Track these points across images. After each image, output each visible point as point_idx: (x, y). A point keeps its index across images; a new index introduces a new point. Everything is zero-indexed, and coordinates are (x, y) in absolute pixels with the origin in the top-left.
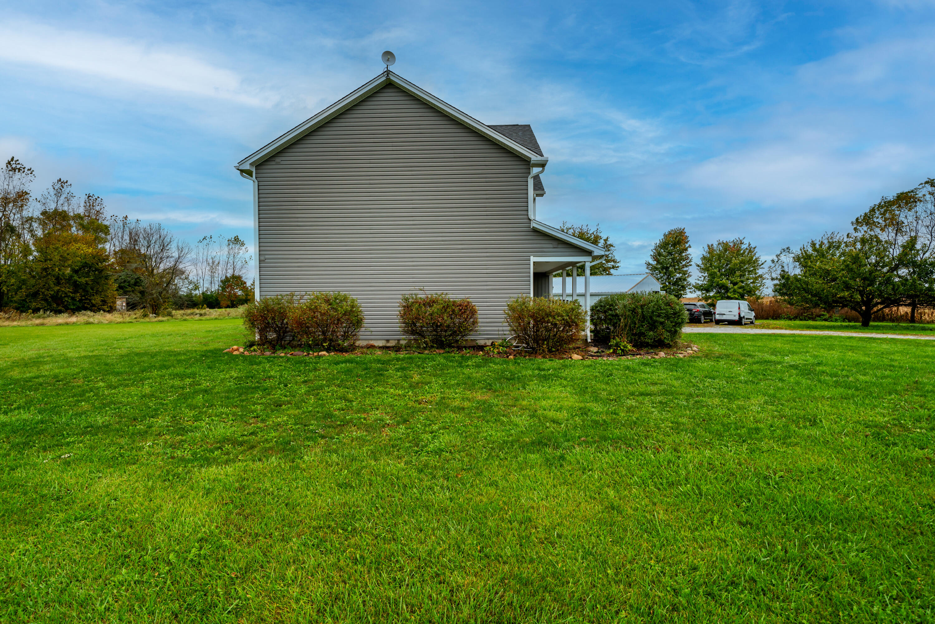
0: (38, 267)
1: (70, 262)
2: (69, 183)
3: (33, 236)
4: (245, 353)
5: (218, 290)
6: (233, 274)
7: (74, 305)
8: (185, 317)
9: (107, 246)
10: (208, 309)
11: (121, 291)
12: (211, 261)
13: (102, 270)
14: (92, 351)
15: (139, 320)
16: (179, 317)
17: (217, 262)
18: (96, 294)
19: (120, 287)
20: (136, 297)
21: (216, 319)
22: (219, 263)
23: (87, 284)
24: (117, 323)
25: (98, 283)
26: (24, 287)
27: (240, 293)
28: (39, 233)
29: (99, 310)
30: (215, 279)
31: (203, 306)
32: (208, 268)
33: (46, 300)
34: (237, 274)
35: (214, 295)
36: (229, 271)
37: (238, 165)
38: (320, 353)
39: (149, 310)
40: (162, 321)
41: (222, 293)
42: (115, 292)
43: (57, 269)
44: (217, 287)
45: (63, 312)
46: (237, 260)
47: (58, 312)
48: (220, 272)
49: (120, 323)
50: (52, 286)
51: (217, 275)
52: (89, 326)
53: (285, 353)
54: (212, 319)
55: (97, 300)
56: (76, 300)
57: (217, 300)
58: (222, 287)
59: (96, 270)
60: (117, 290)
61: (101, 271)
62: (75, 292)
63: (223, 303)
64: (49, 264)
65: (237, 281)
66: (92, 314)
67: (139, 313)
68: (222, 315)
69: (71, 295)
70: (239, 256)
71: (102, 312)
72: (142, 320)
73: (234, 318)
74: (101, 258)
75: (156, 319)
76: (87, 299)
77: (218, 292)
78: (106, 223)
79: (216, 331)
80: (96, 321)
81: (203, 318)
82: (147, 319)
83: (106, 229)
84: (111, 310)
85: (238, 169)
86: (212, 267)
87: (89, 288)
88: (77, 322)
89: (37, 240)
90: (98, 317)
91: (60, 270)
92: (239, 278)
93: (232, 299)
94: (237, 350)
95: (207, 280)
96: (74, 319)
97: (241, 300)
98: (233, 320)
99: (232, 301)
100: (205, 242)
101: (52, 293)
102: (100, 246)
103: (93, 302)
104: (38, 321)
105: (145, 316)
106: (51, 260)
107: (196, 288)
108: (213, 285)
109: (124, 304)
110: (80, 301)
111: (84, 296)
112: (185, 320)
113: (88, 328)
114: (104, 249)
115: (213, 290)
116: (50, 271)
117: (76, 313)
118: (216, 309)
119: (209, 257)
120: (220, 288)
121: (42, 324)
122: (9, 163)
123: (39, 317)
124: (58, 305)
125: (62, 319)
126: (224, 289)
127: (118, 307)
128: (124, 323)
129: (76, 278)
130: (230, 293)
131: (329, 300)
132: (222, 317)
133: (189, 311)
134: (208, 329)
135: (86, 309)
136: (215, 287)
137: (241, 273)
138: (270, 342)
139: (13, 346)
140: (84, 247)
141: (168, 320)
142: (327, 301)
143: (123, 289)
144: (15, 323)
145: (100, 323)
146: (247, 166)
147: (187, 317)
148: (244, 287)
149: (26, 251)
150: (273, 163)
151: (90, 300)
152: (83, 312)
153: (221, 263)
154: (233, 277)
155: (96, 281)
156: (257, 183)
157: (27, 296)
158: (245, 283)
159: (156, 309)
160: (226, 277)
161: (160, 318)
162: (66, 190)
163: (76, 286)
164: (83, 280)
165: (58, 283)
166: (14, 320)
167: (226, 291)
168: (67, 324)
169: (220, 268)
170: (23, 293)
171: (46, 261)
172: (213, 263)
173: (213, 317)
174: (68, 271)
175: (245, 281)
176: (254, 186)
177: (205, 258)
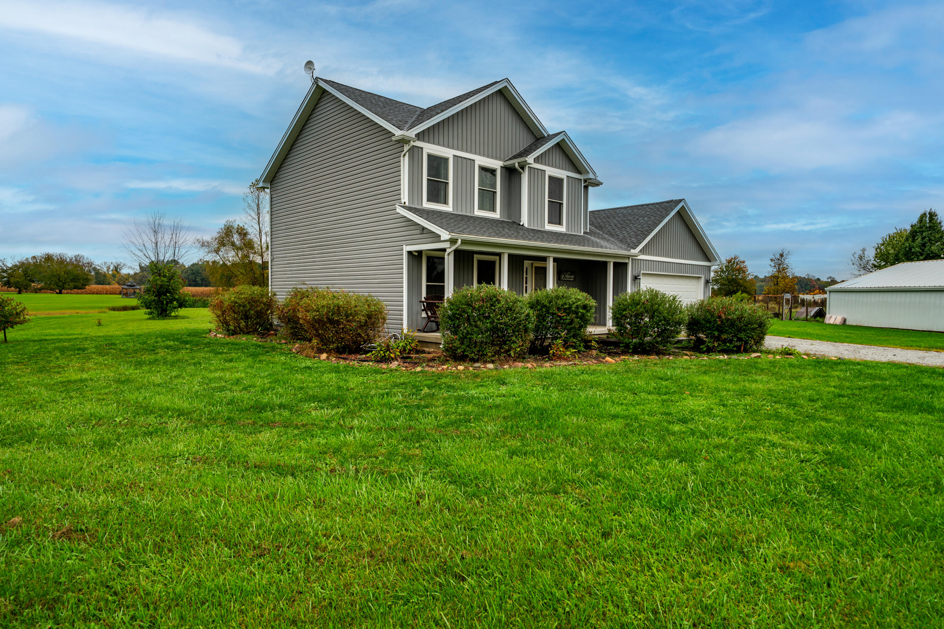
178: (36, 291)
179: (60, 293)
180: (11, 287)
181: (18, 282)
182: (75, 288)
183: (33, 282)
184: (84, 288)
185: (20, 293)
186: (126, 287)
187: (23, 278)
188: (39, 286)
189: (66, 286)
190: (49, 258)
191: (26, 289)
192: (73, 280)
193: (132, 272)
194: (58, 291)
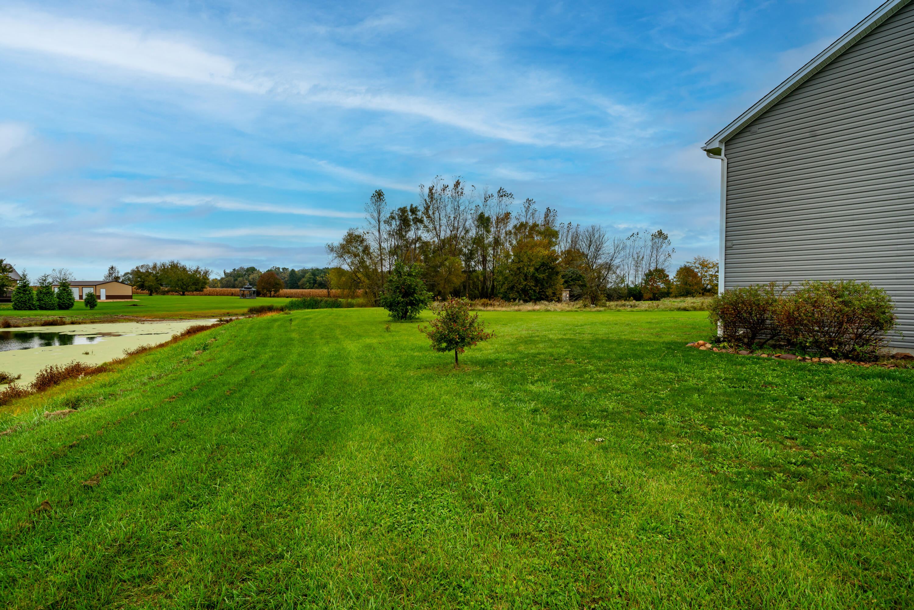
0: (514, 267)
1: (534, 263)
2: (534, 201)
3: (511, 245)
4: (714, 349)
5: (642, 283)
6: (656, 268)
7: (535, 296)
8: (619, 308)
9: (556, 248)
10: (634, 301)
11: (566, 285)
12: (636, 256)
13: (554, 268)
14: (565, 335)
15: (582, 309)
16: (613, 307)
17: (641, 257)
18: (549, 287)
19: (566, 282)
20: (577, 290)
21: (646, 310)
22: (643, 258)
23: (544, 279)
24: (567, 311)
25: (551, 278)
26: (506, 282)
27: (662, 286)
28: (514, 242)
29: (552, 300)
30: (639, 273)
31: (630, 298)
32: (633, 263)
33: (518, 292)
34: (659, 267)
35: (638, 288)
36: (652, 265)
37: (705, 145)
38: (823, 359)
39: (588, 302)
40: (600, 311)
41: (645, 286)
42: (562, 286)
43: (526, 268)
44: (640, 280)
45: (530, 302)
46: (660, 254)
47: (526, 301)
48: (644, 266)
49: (569, 311)
50: (522, 281)
51: (641, 269)
52: (548, 313)
53: (768, 355)
54: (642, 311)
55: (549, 292)
56: (536, 292)
57: (640, 292)
58: (645, 281)
59: (551, 268)
60: (563, 284)
61: (552, 268)
62: (536, 286)
63: (646, 296)
64: (521, 265)
65: (660, 274)
66: (546, 303)
67: (580, 303)
68: (651, 307)
69: (534, 288)
70: (662, 250)
71: (554, 302)
72: (584, 310)
73: (663, 310)
74: (553, 258)
75: (596, 309)
76: (543, 291)
77: (642, 285)
78: (556, 229)
79: (658, 323)
80: (552, 309)
81: (635, 309)
82: (588, 309)
83: (555, 234)
84: (559, 300)
85: (705, 150)
86: (637, 261)
87: (545, 283)
88: (540, 309)
89: (514, 248)
90: (552, 306)
91: (527, 269)
92: (662, 271)
93: (655, 292)
94: (704, 345)
95: (632, 274)
96: (537, 307)
97: (663, 293)
98: (663, 313)
99: (654, 294)
100: (632, 238)
101: (522, 287)
102: (553, 248)
103: (547, 293)
104: (516, 308)
105: (585, 306)
106: (522, 261)
107: (623, 281)
108: (637, 278)
109: (568, 296)
110: (539, 292)
111: (541, 289)
112: (619, 311)
113: (549, 316)
114: (554, 251)
115: (637, 283)
116: (522, 270)
117: (538, 302)
118: (642, 302)
119: (635, 253)
120: (644, 282)
121: (519, 310)
122: (499, 192)
123: (516, 305)
124: (525, 296)
125: (530, 306)
126: (647, 282)
127: (564, 298)
128: (572, 311)
129: (537, 274)
130: (652, 285)
131: (835, 291)
132: (651, 309)
133: (619, 303)
134: (649, 320)
135: (543, 299)
136: (639, 280)
137: (663, 267)
138: (739, 339)
139: (510, 326)
140: (542, 250)
141: (605, 310)
142: (833, 293)
143: (568, 284)
144: (504, 309)
145: (555, 311)
146: (716, 145)
147: (621, 308)
148: (667, 280)
149: (508, 256)
150: (748, 134)
151: (545, 292)
152: (542, 301)
153: (645, 257)
154: (656, 270)
155: (549, 277)
156: (726, 161)
157: (508, 289)
158: (668, 276)
159: (595, 300)
160: (650, 271)
161: (598, 308)
162: (533, 206)
163: (537, 280)
164: (541, 276)
165: (526, 280)
166: (502, 307)
167: (649, 284)
168: (534, 310)
169: (644, 262)
170: (505, 287)
171: (519, 263)
172: (638, 257)
173: (643, 308)
174: (532, 270)
175: (668, 274)
176: (722, 165)
177: (631, 254)
178: (164, 293)
179: (183, 294)
180: (144, 290)
181: (152, 285)
182: (196, 291)
183: (162, 285)
184: (202, 291)
185: (151, 295)
186: (243, 289)
187: (155, 283)
188: (166, 289)
189: (189, 288)
190: (174, 266)
191: (156, 291)
192: (194, 284)
193: (219, 278)
194: (181, 293)
